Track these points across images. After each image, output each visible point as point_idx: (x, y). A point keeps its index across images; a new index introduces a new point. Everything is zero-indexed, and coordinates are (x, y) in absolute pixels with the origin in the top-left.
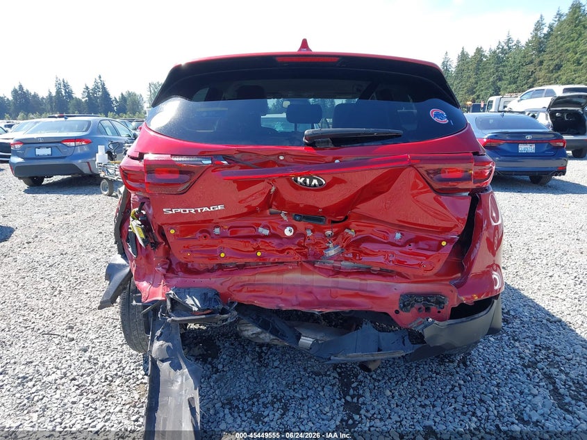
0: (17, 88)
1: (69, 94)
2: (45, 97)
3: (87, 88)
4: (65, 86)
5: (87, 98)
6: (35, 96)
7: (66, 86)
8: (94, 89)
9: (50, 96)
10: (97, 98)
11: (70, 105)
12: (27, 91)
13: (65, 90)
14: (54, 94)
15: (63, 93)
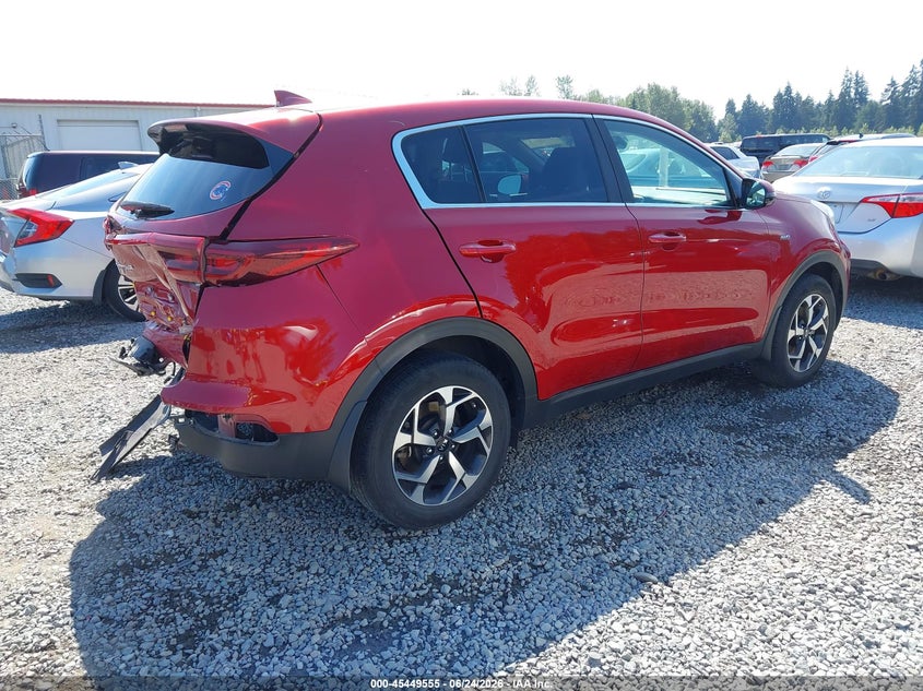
0: (783, 91)
1: (862, 96)
2: (823, 103)
3: (893, 84)
4: (857, 83)
5: (889, 101)
6: (808, 102)
7: (859, 82)
8: (906, 85)
9: (830, 101)
10: (908, 99)
11: (859, 116)
12: (798, 94)
13: (857, 90)
14: (836, 97)
15: (852, 95)
